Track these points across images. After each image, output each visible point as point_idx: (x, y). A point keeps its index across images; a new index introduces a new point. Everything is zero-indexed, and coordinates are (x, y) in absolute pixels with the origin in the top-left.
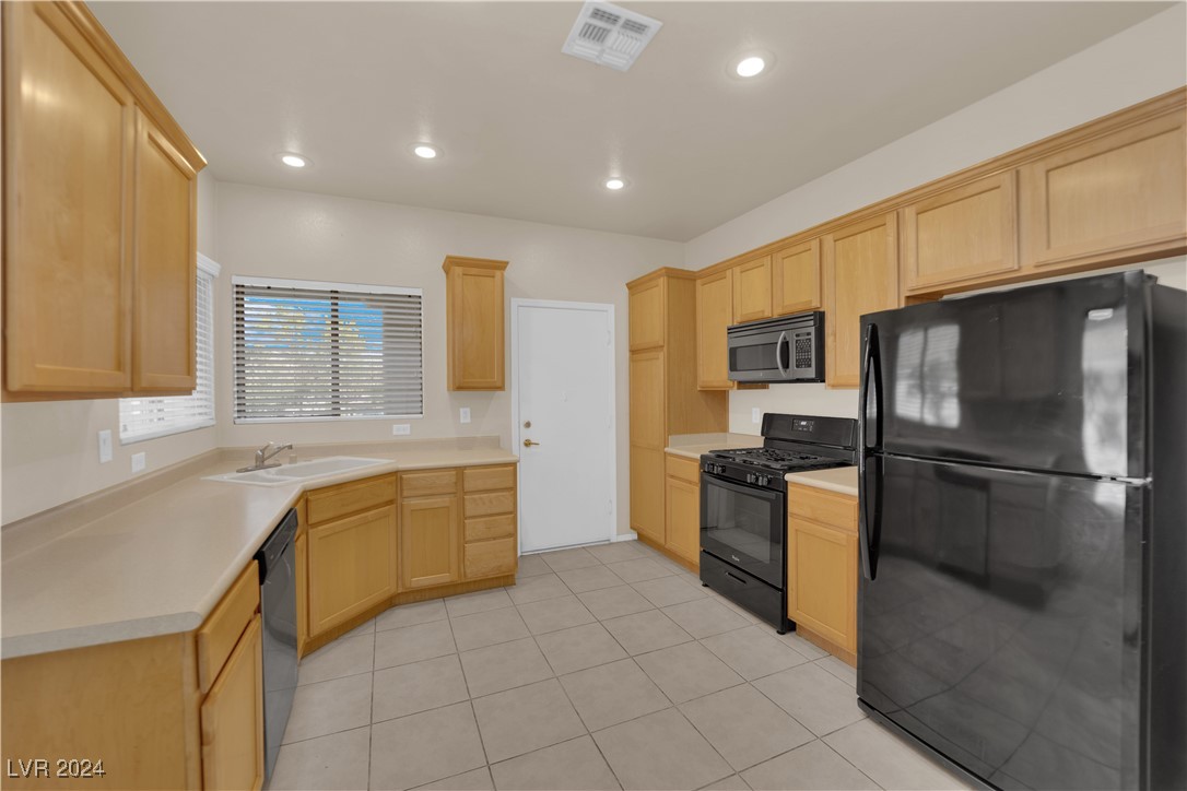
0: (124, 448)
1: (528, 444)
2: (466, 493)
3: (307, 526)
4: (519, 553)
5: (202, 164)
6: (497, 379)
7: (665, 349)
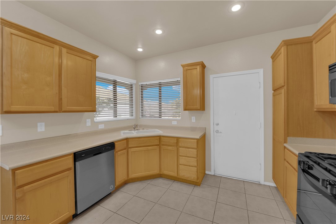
0: (96, 124)
2: (180, 147)
3: (127, 148)
4: (213, 174)
5: (97, 57)
6: (198, 106)
7: (285, 87)
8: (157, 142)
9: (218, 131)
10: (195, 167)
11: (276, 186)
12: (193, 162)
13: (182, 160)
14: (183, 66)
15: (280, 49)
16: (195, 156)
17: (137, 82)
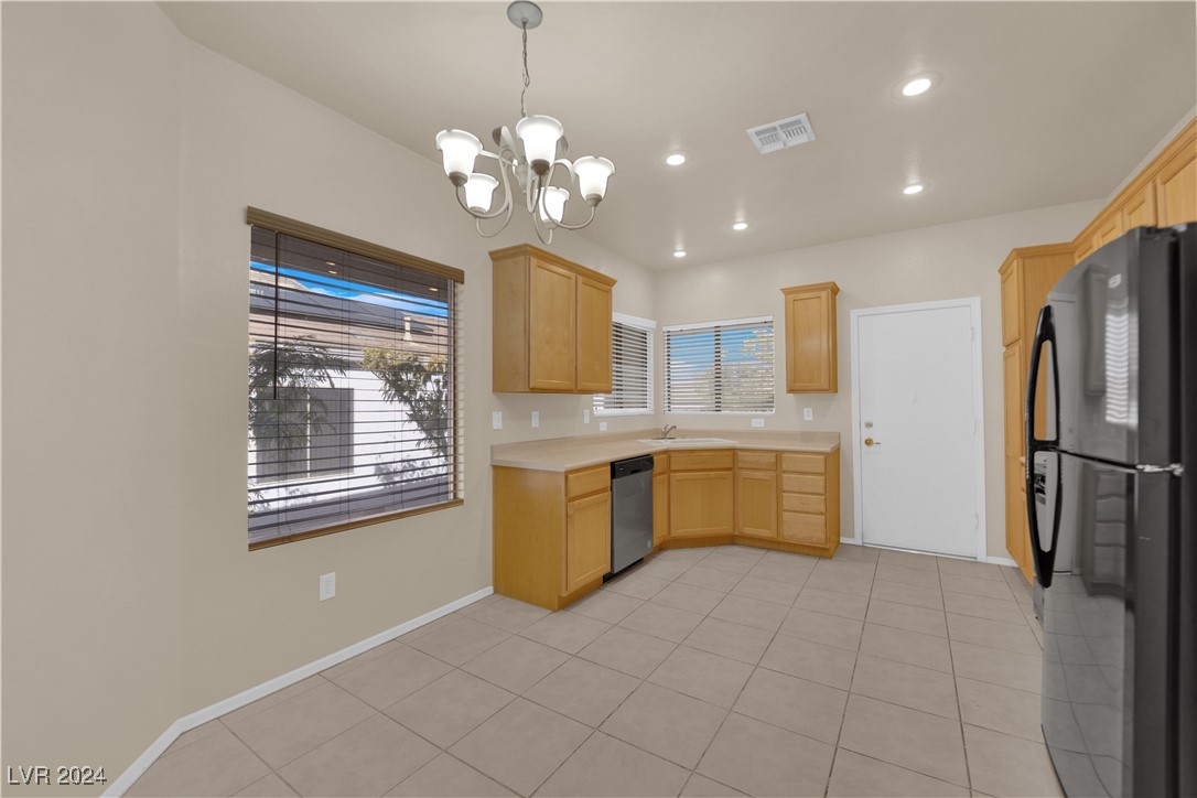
0: (596, 420)
1: (869, 442)
2: (784, 472)
3: (669, 471)
4: (859, 543)
5: (614, 282)
6: (824, 383)
7: (1021, 342)
8: (728, 462)
9: (871, 440)
10: (821, 514)
11: (1016, 565)
12: (817, 503)
13: (789, 501)
14: (787, 292)
15: (1011, 263)
16: (822, 491)
17: (658, 325)
